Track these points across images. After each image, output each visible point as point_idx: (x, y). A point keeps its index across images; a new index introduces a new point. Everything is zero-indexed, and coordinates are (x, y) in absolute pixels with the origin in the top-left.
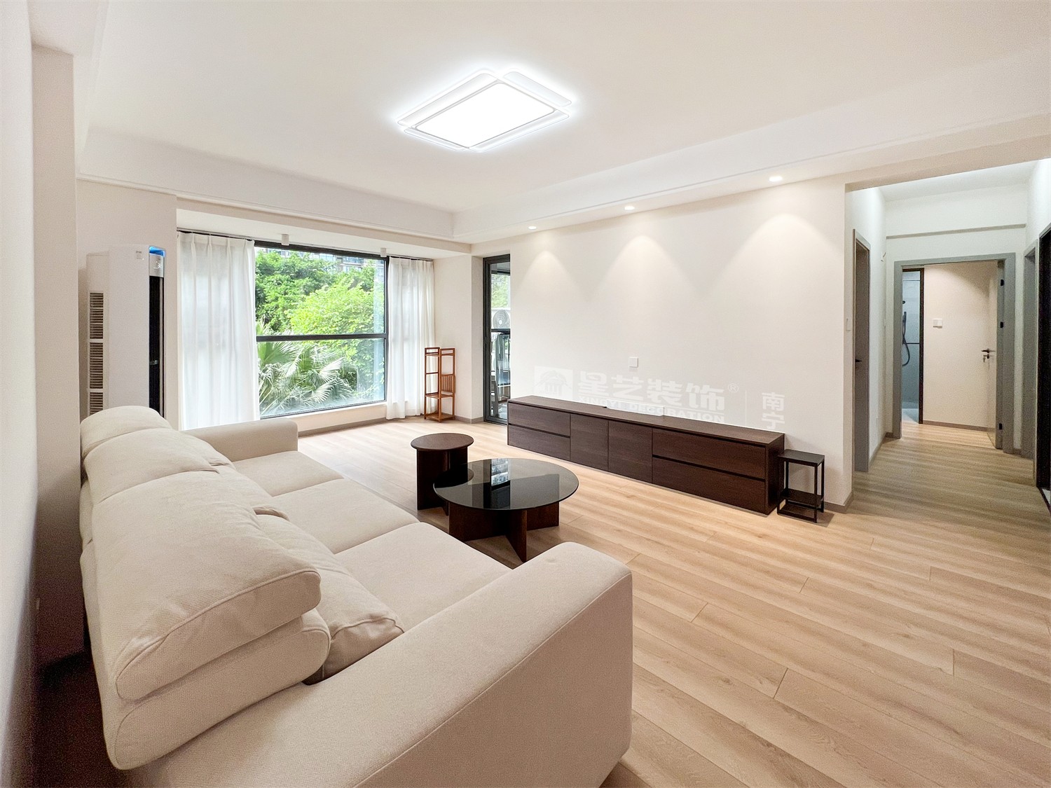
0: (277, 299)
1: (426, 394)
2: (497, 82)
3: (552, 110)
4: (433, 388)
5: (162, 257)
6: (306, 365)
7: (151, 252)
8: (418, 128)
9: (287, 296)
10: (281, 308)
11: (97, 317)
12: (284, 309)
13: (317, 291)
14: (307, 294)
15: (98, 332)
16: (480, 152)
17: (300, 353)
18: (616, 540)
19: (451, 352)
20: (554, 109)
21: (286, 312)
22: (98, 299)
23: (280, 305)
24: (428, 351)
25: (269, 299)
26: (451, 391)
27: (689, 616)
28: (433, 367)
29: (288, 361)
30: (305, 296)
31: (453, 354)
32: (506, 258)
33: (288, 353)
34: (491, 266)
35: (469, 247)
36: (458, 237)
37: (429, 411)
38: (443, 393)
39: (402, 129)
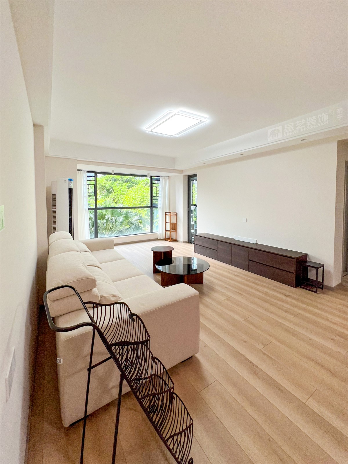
0: (117, 191)
1: (165, 231)
2: (175, 114)
3: (200, 121)
4: (168, 228)
5: (72, 182)
6: (126, 217)
7: (69, 180)
8: (152, 131)
9: (121, 190)
10: (119, 195)
11: (54, 202)
12: (121, 195)
13: (132, 188)
14: (129, 188)
15: (54, 207)
16: (177, 137)
17: (124, 213)
18: (224, 291)
19: (175, 214)
20: (201, 121)
21: (121, 196)
22: (54, 196)
23: (119, 193)
24: (166, 213)
25: (115, 191)
26: (175, 230)
27: (241, 320)
28: (168, 220)
29: (120, 216)
30: (128, 190)
31: (176, 215)
32: (195, 175)
33: (120, 213)
34: (190, 179)
35: (182, 171)
36: (177, 168)
37: (167, 238)
38: (171, 230)
39: (147, 132)
